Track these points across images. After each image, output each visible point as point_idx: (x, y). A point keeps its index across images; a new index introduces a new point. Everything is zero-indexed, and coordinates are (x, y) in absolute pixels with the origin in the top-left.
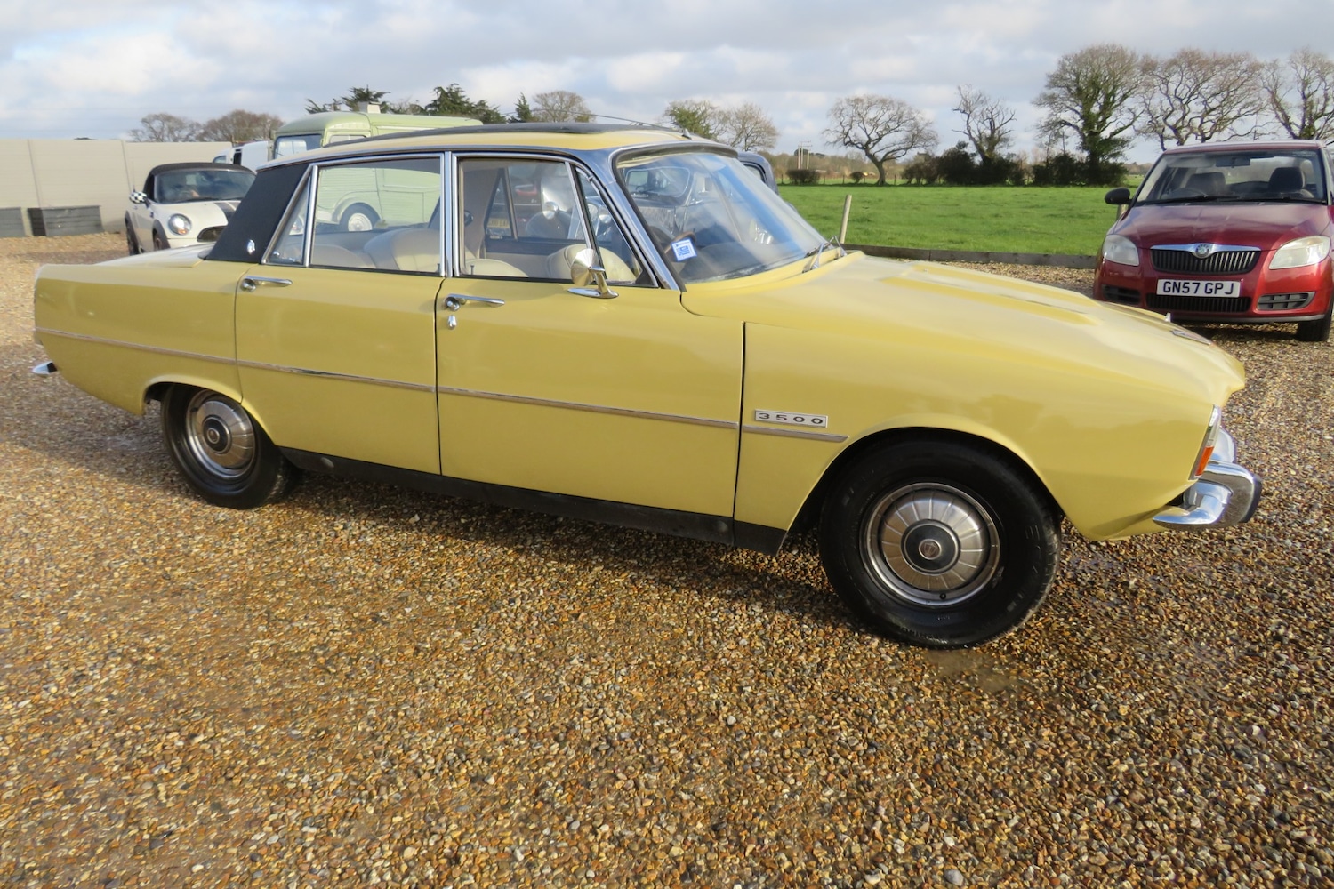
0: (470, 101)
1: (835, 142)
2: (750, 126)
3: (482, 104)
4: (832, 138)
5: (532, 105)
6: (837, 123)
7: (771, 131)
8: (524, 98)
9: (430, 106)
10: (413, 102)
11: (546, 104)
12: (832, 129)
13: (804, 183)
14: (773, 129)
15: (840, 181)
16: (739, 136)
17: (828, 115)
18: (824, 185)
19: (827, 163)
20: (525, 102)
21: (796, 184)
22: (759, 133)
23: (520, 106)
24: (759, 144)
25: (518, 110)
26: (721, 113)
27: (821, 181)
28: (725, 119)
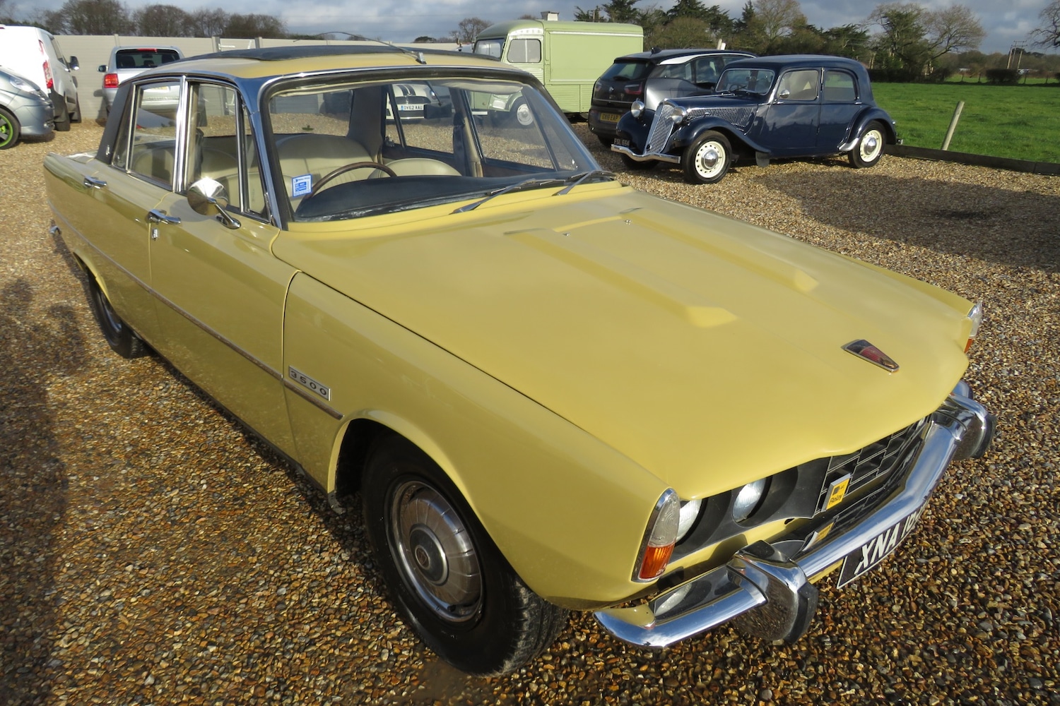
0: (705, 7)
1: (1044, 43)
2: (954, 28)
3: (715, 9)
4: (1041, 38)
5: (756, 10)
6: (1049, 23)
7: (976, 32)
8: (750, 3)
9: (671, 11)
10: (657, 8)
11: (764, 9)
12: (1043, 28)
13: (1002, 83)
14: (979, 30)
15: (1043, 81)
16: (942, 36)
17: (1041, 15)
18: (1024, 85)
19: (1043, 62)
20: (751, 6)
21: (993, 83)
22: (963, 34)
23: (746, 10)
24: (961, 44)
25: (744, 14)
26: (927, 14)
27: (1021, 81)
28: (931, 19)
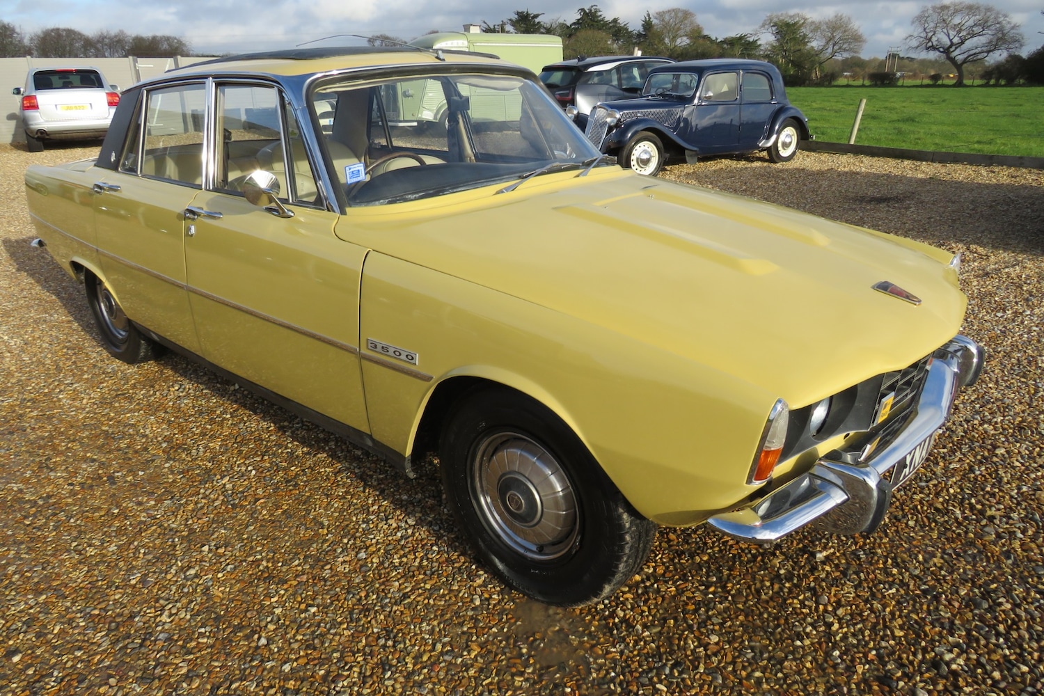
0: (606, 19)
1: (917, 47)
2: (838, 35)
3: (615, 21)
4: (914, 43)
5: (654, 21)
6: (921, 29)
7: (857, 39)
8: (649, 15)
9: (574, 24)
10: (561, 21)
11: (663, 20)
12: (915, 34)
13: (883, 85)
14: (860, 37)
15: (918, 82)
16: (827, 43)
17: (913, 22)
18: (902, 86)
19: (916, 66)
20: (650, 18)
21: (875, 86)
22: (845, 40)
23: (645, 21)
24: (845, 50)
25: (643, 25)
26: (813, 23)
27: (900, 83)
28: (816, 27)
